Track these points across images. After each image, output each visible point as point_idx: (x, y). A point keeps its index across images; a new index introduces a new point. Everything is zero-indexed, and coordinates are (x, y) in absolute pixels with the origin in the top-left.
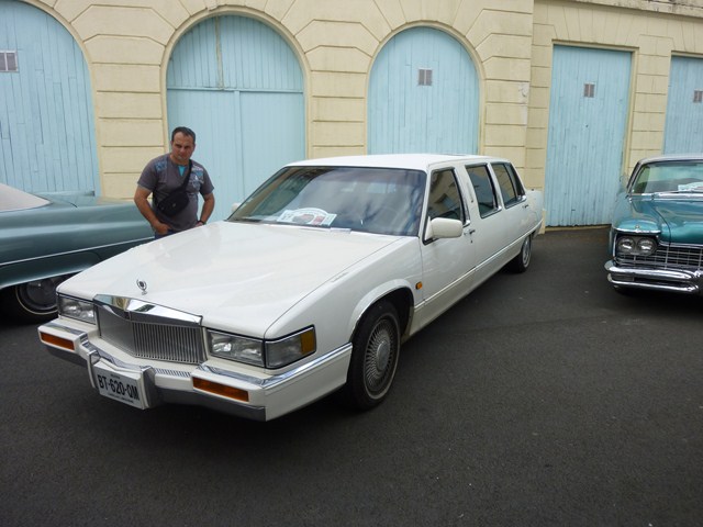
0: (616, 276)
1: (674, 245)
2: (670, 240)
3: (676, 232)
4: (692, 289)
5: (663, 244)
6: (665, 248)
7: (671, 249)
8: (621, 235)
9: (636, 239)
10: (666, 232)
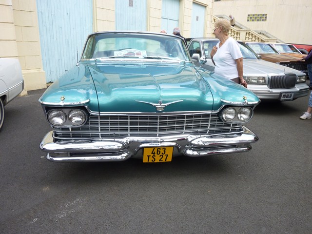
0: (54, 153)
1: (103, 114)
2: (99, 108)
3: (104, 100)
4: (125, 155)
5: (93, 113)
6: (96, 117)
7: (102, 117)
8: (49, 109)
9: (66, 111)
10: (94, 100)
